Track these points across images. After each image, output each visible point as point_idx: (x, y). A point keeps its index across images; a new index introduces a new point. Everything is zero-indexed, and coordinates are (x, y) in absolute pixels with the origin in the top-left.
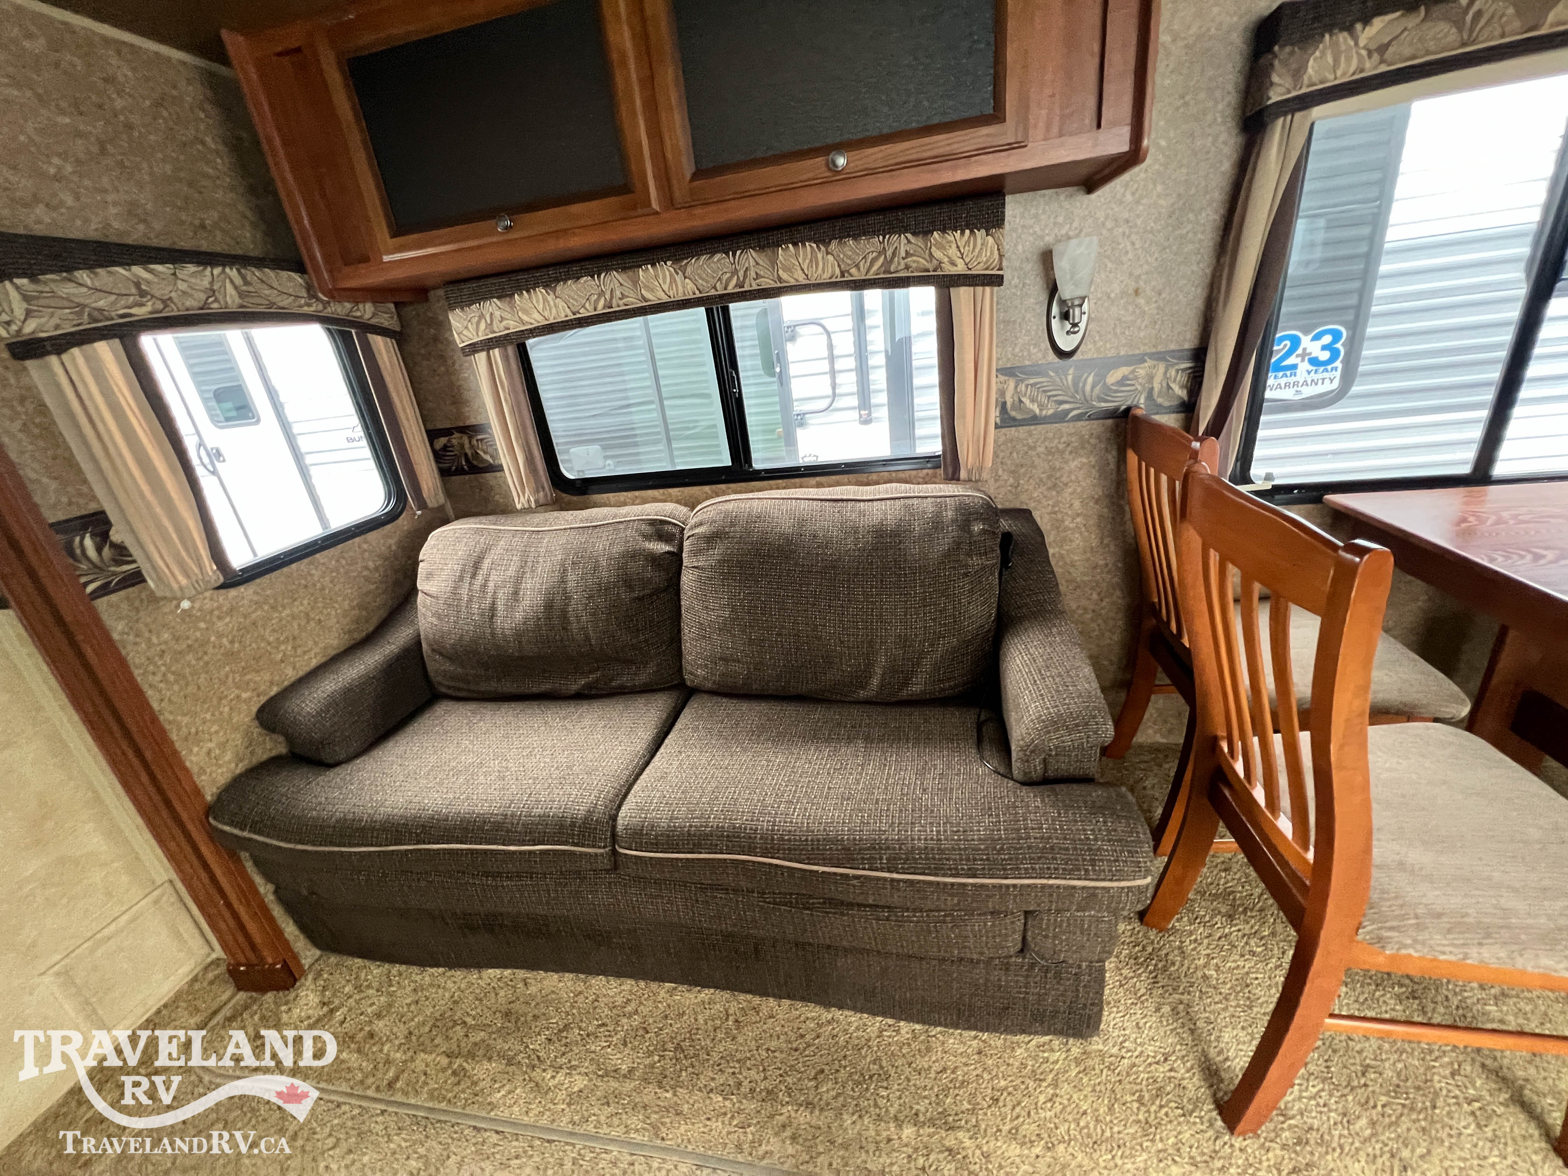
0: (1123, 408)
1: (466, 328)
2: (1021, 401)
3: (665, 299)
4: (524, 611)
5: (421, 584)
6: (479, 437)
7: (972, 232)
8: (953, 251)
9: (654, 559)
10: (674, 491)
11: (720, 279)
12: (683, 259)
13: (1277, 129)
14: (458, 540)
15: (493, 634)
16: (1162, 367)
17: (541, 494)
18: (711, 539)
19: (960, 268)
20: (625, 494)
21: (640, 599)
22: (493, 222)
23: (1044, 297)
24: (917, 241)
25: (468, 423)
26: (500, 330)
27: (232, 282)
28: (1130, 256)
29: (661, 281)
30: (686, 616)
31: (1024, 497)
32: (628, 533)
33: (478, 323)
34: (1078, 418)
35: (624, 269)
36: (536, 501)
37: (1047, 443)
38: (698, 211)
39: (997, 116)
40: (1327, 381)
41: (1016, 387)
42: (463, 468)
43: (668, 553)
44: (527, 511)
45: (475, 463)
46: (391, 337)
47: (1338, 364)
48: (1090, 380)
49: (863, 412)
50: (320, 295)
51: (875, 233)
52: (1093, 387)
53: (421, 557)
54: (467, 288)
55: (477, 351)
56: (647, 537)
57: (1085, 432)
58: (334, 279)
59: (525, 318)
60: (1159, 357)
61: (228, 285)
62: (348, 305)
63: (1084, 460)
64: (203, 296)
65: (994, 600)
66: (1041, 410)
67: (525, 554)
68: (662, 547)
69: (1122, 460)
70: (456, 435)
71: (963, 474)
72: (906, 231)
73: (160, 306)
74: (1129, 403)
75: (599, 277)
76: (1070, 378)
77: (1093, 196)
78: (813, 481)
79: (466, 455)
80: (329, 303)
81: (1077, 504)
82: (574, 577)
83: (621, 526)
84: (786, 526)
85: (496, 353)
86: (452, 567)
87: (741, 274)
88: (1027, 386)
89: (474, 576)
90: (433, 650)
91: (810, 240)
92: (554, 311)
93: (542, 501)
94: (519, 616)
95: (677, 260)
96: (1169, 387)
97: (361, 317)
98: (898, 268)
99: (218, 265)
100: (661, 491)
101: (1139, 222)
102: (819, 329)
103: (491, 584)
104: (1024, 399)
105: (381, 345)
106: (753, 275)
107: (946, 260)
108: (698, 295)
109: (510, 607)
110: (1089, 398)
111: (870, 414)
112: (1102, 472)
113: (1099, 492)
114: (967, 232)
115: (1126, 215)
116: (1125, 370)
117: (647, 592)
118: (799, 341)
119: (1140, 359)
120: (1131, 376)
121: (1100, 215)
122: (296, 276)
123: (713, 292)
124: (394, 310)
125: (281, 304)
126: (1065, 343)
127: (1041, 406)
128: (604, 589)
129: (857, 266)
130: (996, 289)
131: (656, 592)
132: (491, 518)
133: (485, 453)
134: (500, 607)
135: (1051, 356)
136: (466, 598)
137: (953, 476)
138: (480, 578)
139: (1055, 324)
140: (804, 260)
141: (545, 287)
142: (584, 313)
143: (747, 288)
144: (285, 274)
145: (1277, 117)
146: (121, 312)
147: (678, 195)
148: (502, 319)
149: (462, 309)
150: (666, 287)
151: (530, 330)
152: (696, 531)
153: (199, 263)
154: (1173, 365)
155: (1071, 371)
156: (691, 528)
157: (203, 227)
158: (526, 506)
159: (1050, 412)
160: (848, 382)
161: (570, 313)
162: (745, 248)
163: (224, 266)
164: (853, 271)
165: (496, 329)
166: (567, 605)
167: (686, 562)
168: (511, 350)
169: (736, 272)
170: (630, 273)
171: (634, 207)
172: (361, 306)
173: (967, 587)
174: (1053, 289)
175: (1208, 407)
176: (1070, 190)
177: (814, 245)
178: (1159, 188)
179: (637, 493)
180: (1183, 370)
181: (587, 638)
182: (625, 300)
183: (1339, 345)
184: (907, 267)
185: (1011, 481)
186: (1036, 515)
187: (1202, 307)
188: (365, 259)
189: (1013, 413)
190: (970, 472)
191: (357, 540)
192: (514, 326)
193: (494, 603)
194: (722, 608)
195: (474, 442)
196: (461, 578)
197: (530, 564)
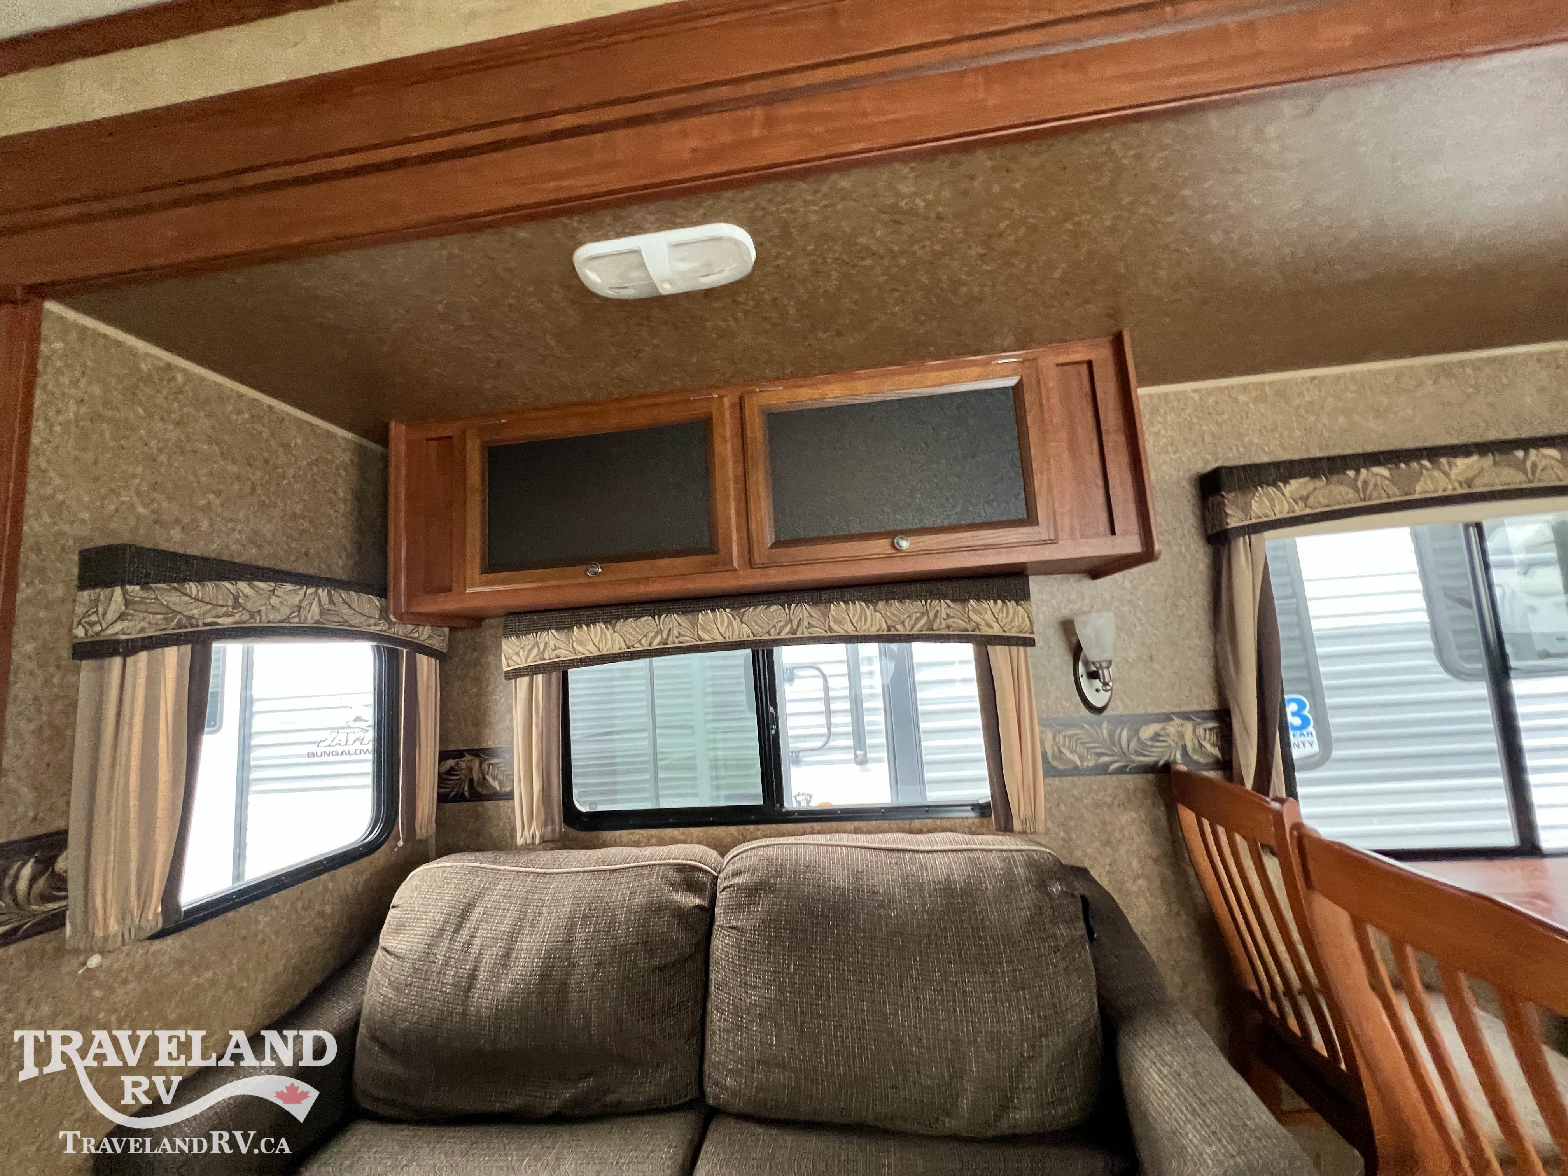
0: (1161, 763)
1: (518, 654)
2: (1060, 752)
3: (720, 639)
4: (512, 982)
5: (385, 939)
6: (492, 761)
7: (1004, 602)
8: (989, 616)
9: (681, 915)
10: (695, 831)
11: (774, 626)
12: (740, 608)
13: (1241, 544)
14: (447, 881)
15: (464, 1014)
16: (1189, 726)
17: (549, 828)
18: (753, 891)
19: (996, 630)
20: (640, 831)
21: (661, 969)
22: (584, 567)
23: (1069, 659)
24: (956, 607)
25: (484, 746)
26: (550, 657)
27: (319, 601)
28: (1138, 629)
29: (719, 624)
30: (716, 996)
31: (1078, 853)
32: (653, 880)
33: (530, 651)
34: (1121, 771)
35: (685, 613)
36: (542, 837)
37: (1093, 795)
38: (772, 572)
39: (1031, 519)
40: (1307, 745)
41: (1054, 738)
42: (463, 794)
43: (699, 907)
44: (529, 848)
45: (479, 789)
46: (436, 658)
47: (1311, 729)
48: (1125, 734)
49: (858, 752)
50: (392, 617)
51: (918, 597)
52: (1129, 742)
53: (395, 901)
54: (526, 621)
55: (521, 676)
56: (675, 886)
57: (1131, 786)
58: (409, 604)
59: (579, 648)
60: (1186, 716)
61: (315, 603)
62: (410, 627)
63: (1134, 815)
64: (287, 611)
65: (1093, 983)
66: (1082, 762)
67: (525, 904)
68: (691, 900)
69: (1173, 818)
70: (468, 757)
71: (1017, 826)
72: (944, 598)
73: (246, 617)
74: (1166, 758)
75: (659, 617)
76: (1105, 731)
77: (1099, 581)
78: (850, 825)
79: (471, 781)
80: (395, 624)
81: (1135, 864)
82: (583, 935)
83: (646, 872)
84: (840, 879)
85: (540, 679)
86: (435, 916)
87: (795, 623)
88: (1065, 737)
89: (456, 931)
90: (374, 1038)
91: (860, 599)
92: (609, 643)
93: (548, 837)
94: (505, 988)
95: (734, 608)
96: (1201, 745)
97: (417, 638)
98: (940, 626)
99: (312, 586)
100: (681, 829)
101: (1141, 603)
102: (816, 672)
103: (477, 942)
104: (1063, 750)
105: (426, 665)
106: (806, 624)
107: (983, 623)
108: (752, 638)
109: (495, 976)
110: (1125, 750)
111: (865, 755)
112: (1155, 830)
113: (1154, 852)
114: (999, 602)
115: (1129, 597)
116: (1154, 728)
117: (670, 959)
118: (797, 682)
119: (1167, 718)
120: (1162, 733)
121: (1108, 597)
122: (376, 600)
123: (767, 637)
124: (447, 634)
125: (353, 622)
126: (1098, 700)
127: (1081, 757)
128: (620, 953)
129: (903, 623)
130: (1029, 649)
131: (683, 959)
132: (489, 854)
133: (494, 778)
134: (482, 975)
135: (1084, 710)
136: (440, 960)
137: (1006, 827)
138: (465, 933)
139: (1084, 681)
140: (854, 615)
141: (605, 623)
142: (638, 647)
143: (799, 635)
144: (365, 597)
145: (1238, 536)
146: (209, 620)
147: (757, 559)
148: (556, 648)
149: (518, 637)
150: (722, 630)
151: (581, 659)
152: (736, 881)
153: (296, 583)
154: (1199, 724)
155: (1105, 725)
156: (728, 878)
157: (306, 554)
158: (529, 841)
159: (1091, 764)
160: (843, 722)
161: (624, 646)
162: (800, 602)
163: (318, 586)
164: (899, 627)
165: (547, 657)
166: (569, 974)
167: (719, 921)
168: (555, 677)
169: (791, 620)
170: (690, 616)
171: (715, 564)
172: (421, 628)
173: (1062, 965)
174: (1077, 651)
175: (1248, 765)
176: (1077, 576)
177: (863, 604)
178: (1152, 579)
179: (654, 832)
180: (1211, 729)
181: (587, 1025)
182: (681, 639)
183: (1306, 712)
184: (948, 627)
185: (1062, 834)
186: (1094, 874)
187: (1212, 674)
188: (448, 589)
189: (1055, 763)
190: (1023, 823)
191: (324, 877)
192: (565, 654)
193: (475, 969)
194: (766, 985)
195: (485, 766)
196: (441, 931)
197: (530, 916)
